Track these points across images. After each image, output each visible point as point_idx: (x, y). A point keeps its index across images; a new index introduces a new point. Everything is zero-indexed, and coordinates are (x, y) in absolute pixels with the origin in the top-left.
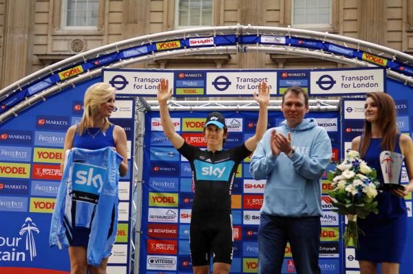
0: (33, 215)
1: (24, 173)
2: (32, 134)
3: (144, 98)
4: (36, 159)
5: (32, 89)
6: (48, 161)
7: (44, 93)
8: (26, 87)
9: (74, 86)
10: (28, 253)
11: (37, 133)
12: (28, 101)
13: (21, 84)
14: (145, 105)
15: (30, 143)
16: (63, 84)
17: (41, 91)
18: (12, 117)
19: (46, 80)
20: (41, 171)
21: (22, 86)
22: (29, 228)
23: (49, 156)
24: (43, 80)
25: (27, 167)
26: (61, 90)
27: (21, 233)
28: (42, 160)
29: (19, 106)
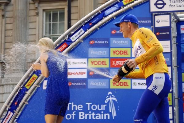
0: (112, 90)
1: (105, 64)
2: (108, 40)
3: (176, 13)
4: (112, 55)
5: (107, 12)
6: (120, 56)
7: (115, 14)
8: (103, 11)
9: (132, 8)
10: (111, 114)
11: (111, 39)
12: (105, 19)
13: (100, 9)
14: (176, 17)
15: (108, 46)
16: (125, 8)
17: (112, 13)
18: (96, 30)
19: (115, 6)
20: (115, 62)
21: (101, 10)
22: (111, 99)
23: (120, 53)
24: (113, 6)
25: (107, 61)
26: (124, 11)
27: (106, 102)
28: (115, 56)
29: (100, 23)
